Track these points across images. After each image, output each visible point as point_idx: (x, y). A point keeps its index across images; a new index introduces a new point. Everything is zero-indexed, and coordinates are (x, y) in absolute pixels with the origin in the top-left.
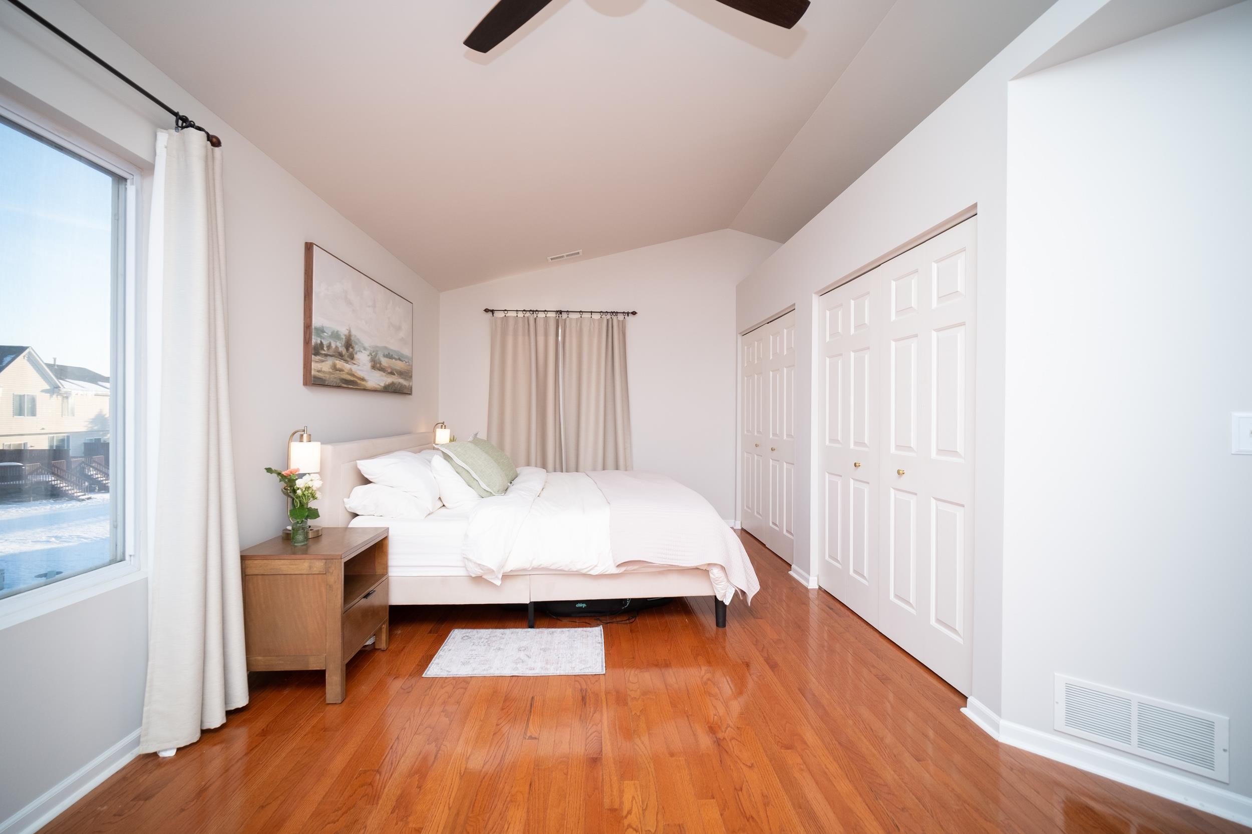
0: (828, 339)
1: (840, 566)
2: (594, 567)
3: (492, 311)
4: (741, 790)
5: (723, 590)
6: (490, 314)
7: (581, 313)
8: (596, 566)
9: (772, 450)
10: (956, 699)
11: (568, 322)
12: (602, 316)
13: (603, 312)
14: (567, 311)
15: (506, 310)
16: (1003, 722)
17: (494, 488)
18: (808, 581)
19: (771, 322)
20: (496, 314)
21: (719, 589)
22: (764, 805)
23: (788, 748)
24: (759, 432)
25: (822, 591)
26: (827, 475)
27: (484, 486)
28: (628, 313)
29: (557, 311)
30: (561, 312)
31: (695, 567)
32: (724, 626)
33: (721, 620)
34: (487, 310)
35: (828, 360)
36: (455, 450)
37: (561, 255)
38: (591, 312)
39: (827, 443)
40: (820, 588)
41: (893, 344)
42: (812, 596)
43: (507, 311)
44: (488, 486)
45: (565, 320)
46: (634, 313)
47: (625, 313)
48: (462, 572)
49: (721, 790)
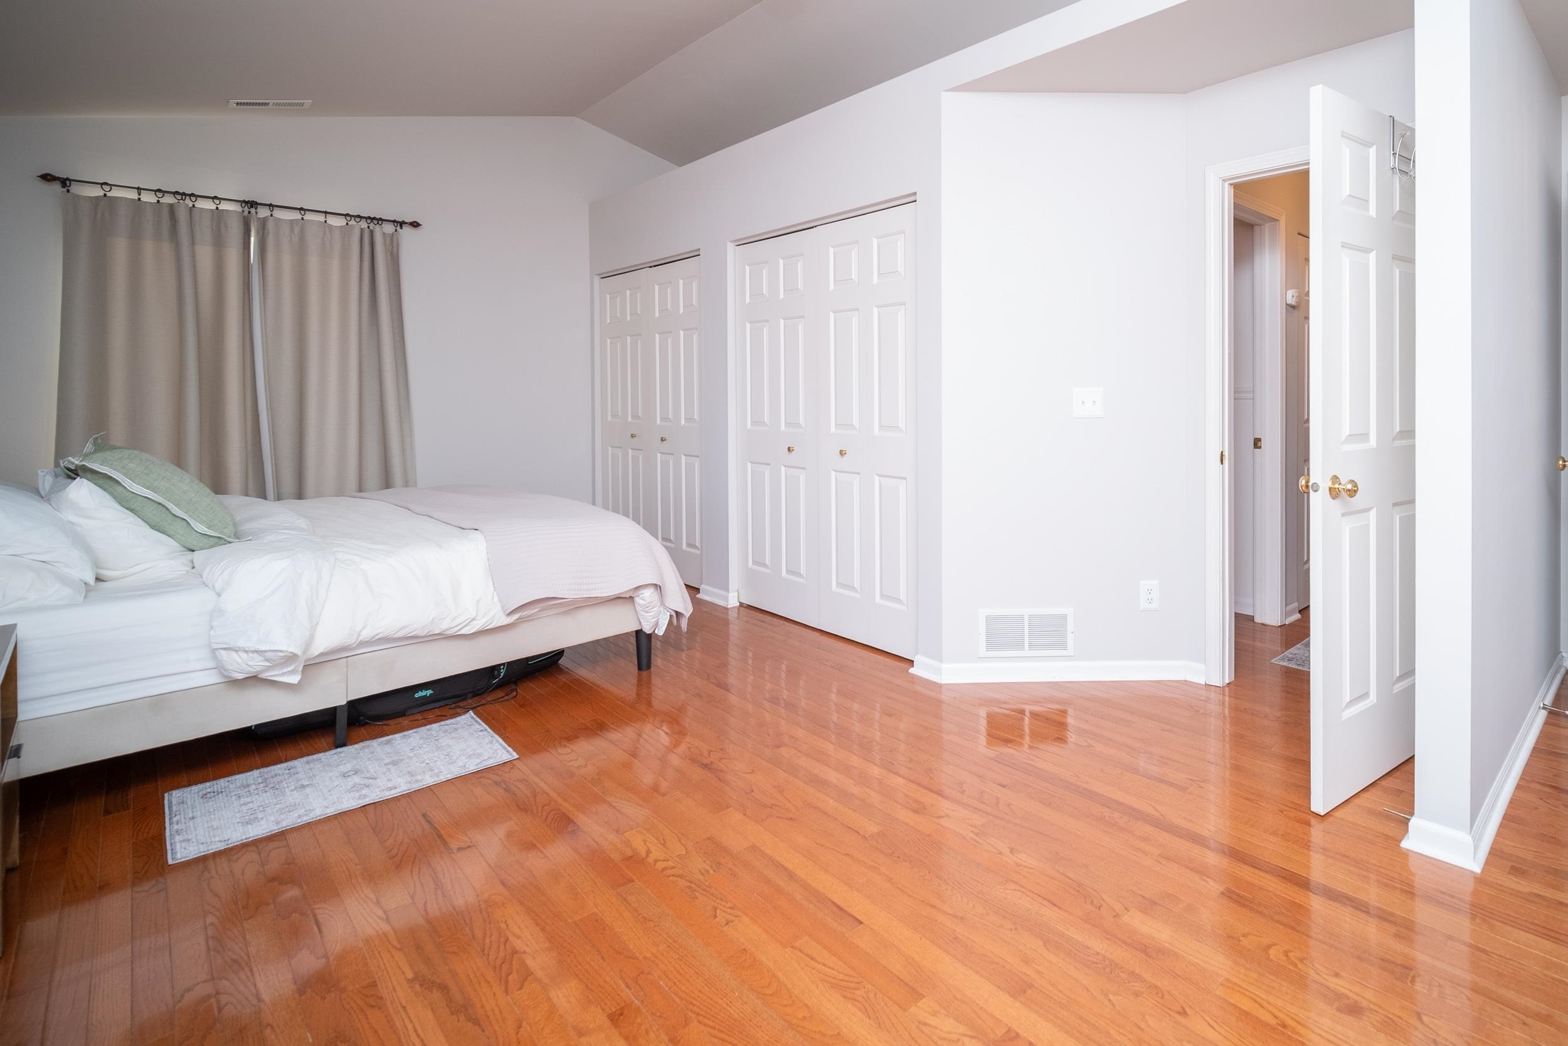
0: (748, 301)
1: (770, 571)
2: (471, 621)
3: (65, 182)
4: (752, 791)
5: (654, 618)
6: (56, 187)
7: (303, 212)
8: (473, 619)
9: (663, 440)
10: (903, 665)
11: (270, 225)
12: (350, 223)
13: (351, 216)
14: (270, 205)
15: (106, 184)
16: (944, 666)
17: (225, 530)
18: (727, 599)
19: (655, 266)
20: (76, 189)
21: (650, 618)
22: (780, 792)
23: (778, 747)
24: (635, 416)
25: (745, 607)
26: (749, 465)
27: (201, 528)
28: (402, 224)
29: (246, 202)
30: (253, 204)
31: (614, 597)
32: (649, 667)
33: (644, 662)
34: (47, 178)
35: (748, 325)
36: (124, 468)
37: (264, 101)
38: (326, 213)
39: (749, 426)
40: (741, 604)
41: (832, 315)
42: (732, 616)
43: (111, 185)
44: (209, 527)
45: (265, 220)
46: (415, 225)
47: (397, 222)
48: (212, 678)
49: (733, 799)
